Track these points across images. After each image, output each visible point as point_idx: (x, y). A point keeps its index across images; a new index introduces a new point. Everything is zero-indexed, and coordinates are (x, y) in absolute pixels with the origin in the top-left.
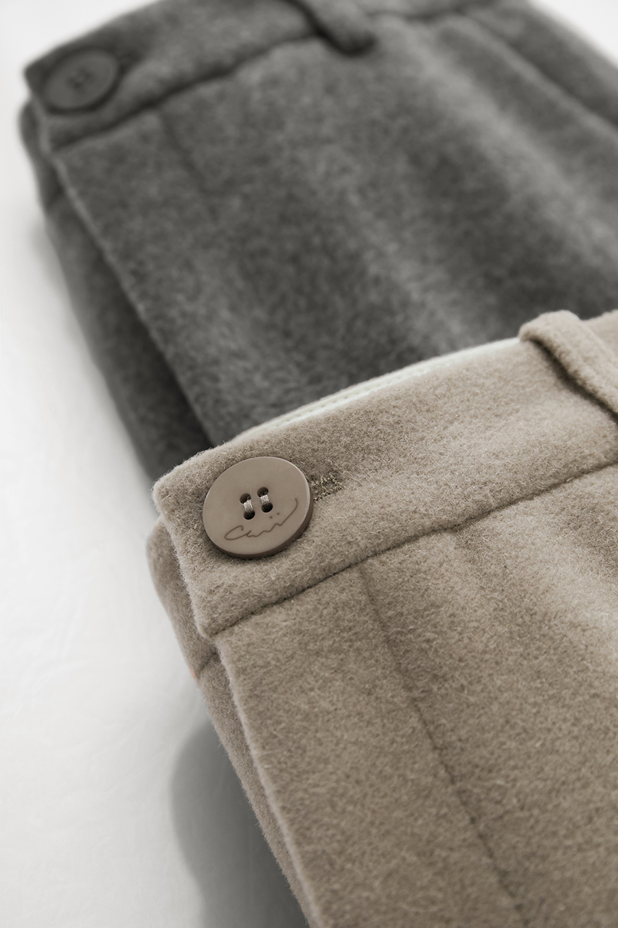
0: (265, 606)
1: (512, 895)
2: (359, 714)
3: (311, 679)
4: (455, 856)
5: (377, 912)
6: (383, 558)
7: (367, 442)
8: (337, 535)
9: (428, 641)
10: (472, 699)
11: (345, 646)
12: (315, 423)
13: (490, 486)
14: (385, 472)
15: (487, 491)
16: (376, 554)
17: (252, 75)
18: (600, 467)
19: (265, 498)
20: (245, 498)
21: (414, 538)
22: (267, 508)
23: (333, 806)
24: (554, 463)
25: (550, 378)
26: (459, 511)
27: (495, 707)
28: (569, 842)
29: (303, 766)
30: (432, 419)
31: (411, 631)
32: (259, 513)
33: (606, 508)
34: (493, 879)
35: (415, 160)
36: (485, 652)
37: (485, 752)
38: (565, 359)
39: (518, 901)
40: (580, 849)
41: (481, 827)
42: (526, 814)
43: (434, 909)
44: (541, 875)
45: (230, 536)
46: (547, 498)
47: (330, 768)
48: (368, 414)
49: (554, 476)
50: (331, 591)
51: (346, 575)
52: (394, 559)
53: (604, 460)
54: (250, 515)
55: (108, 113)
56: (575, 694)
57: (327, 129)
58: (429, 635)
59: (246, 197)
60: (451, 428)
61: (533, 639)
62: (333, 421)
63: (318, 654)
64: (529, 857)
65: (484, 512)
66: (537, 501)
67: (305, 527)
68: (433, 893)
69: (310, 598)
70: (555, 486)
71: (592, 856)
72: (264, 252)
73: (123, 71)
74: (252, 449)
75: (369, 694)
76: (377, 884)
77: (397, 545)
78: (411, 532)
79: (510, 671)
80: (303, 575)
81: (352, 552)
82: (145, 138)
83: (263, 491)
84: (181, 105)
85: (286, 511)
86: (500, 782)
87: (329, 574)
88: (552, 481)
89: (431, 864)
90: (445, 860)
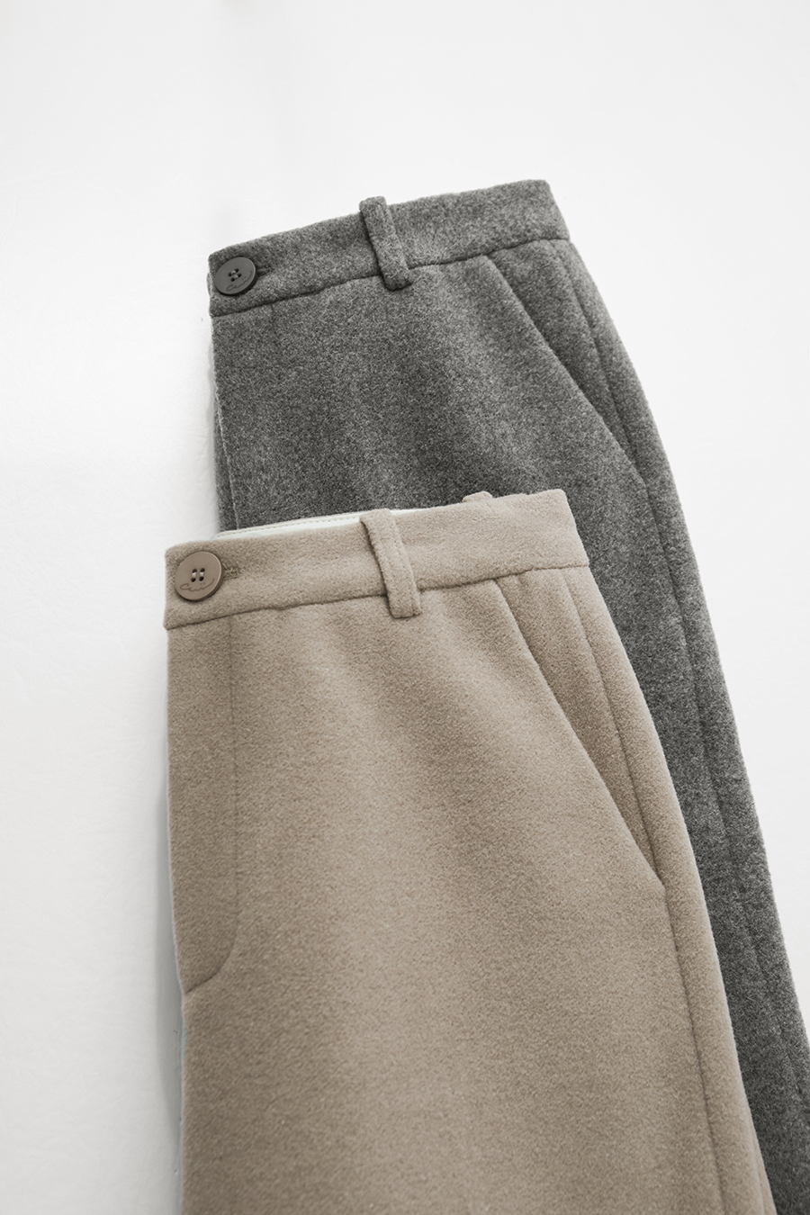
0: (188, 624)
1: (237, 776)
2: (209, 683)
3: (195, 662)
4: (222, 753)
5: (186, 766)
6: (241, 616)
7: (258, 557)
8: (224, 601)
9: (245, 660)
10: (252, 692)
11: (212, 652)
12: (238, 541)
13: (303, 593)
14: (259, 575)
15: (300, 595)
16: (238, 613)
17: (329, 297)
18: (364, 596)
19: (202, 574)
20: (195, 571)
21: (259, 609)
22: (202, 579)
23: (185, 716)
24: (339, 590)
25: (364, 544)
26: (284, 601)
27: (259, 698)
28: (264, 763)
29: (180, 697)
30: (292, 553)
31: (240, 653)
32: (197, 580)
33: (357, 618)
34: (232, 767)
35: (402, 367)
36: (265, 673)
37: (248, 716)
38: (372, 537)
39: (237, 779)
40: (267, 767)
41: (236, 745)
42: (253, 746)
43: (207, 771)
44: (249, 771)
45: (184, 587)
46: (331, 606)
47: (189, 701)
48: (263, 544)
49: (338, 596)
50: (214, 626)
51: (223, 619)
52: (245, 617)
53: (367, 593)
54: (193, 580)
55: (243, 301)
56: (294, 702)
57: (356, 340)
58: (246, 658)
59: (299, 372)
60: (300, 560)
61: (288, 673)
62: (247, 543)
63: (201, 652)
64: (247, 763)
65: (296, 605)
66: (324, 606)
67: (213, 593)
68: (209, 765)
69: (205, 626)
70: (337, 601)
71: (270, 770)
72: (298, 407)
73: (259, 275)
74: (207, 546)
75: (216, 676)
76: (190, 754)
77: (250, 611)
78: (257, 606)
79: (273, 685)
80: (205, 615)
81: (228, 611)
82: (258, 323)
83: (203, 570)
84: (284, 307)
85: (208, 583)
86: (248, 730)
87: (216, 618)
88: (336, 598)
89: (213, 754)
90: (218, 754)
